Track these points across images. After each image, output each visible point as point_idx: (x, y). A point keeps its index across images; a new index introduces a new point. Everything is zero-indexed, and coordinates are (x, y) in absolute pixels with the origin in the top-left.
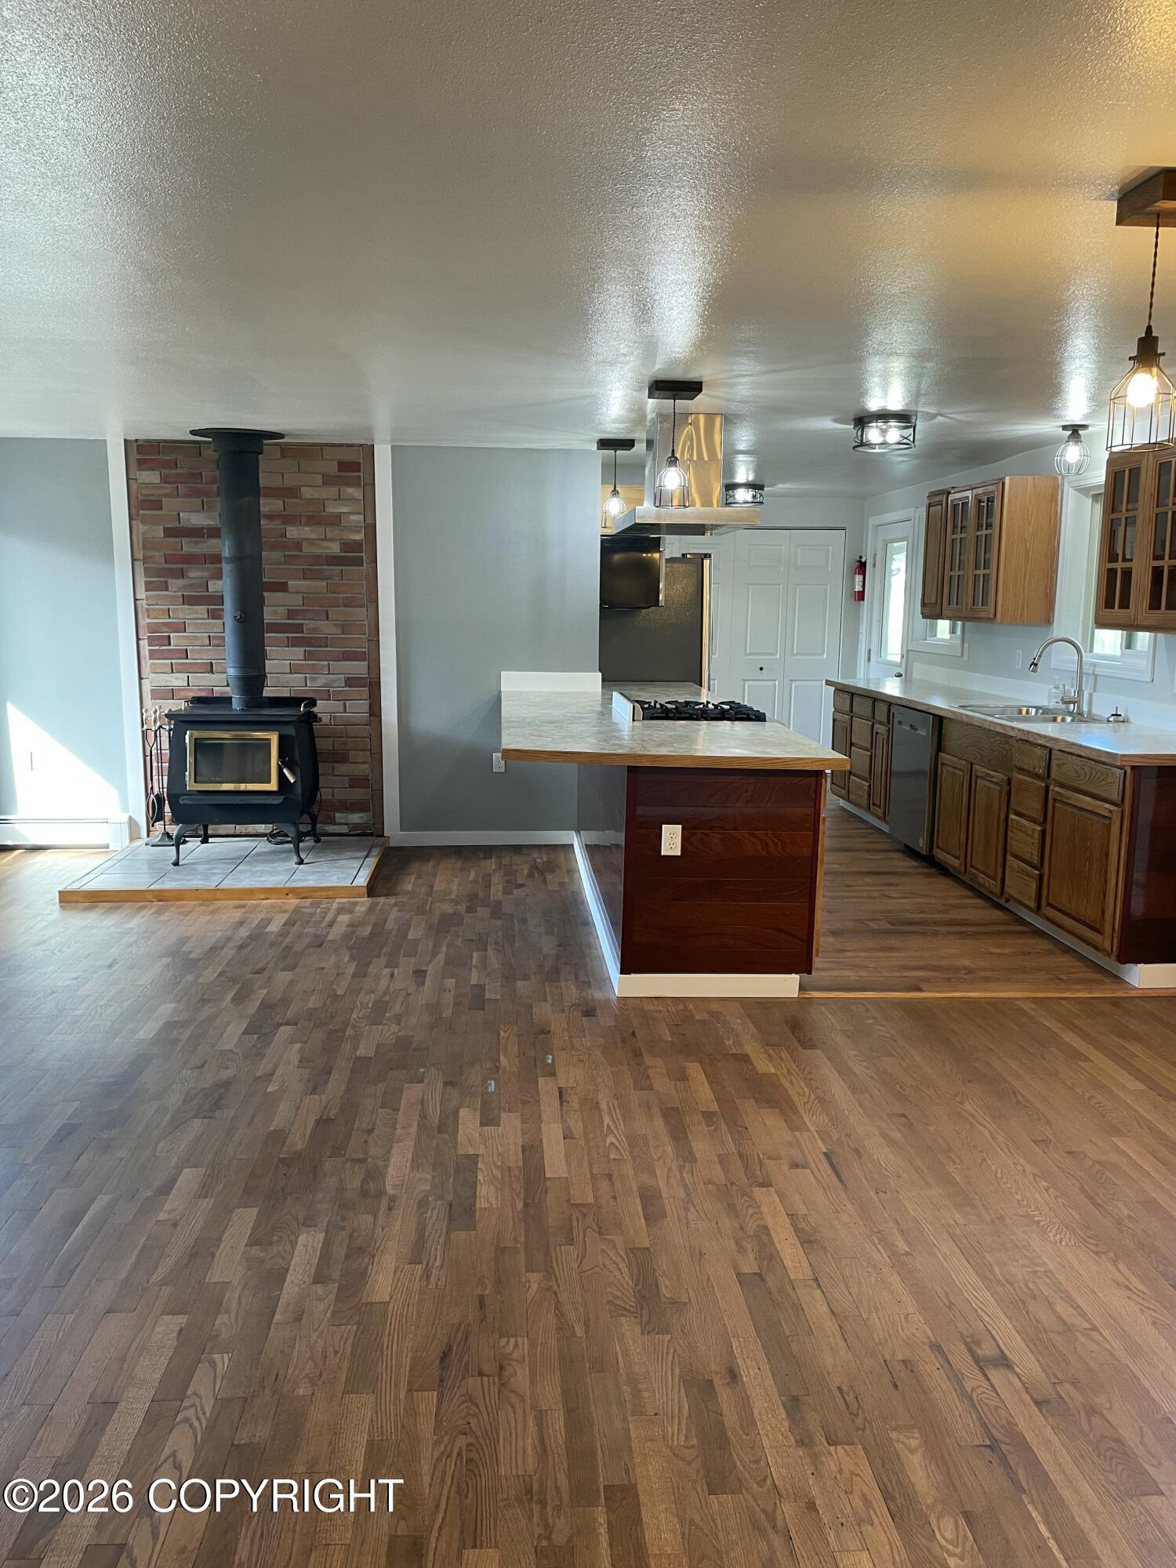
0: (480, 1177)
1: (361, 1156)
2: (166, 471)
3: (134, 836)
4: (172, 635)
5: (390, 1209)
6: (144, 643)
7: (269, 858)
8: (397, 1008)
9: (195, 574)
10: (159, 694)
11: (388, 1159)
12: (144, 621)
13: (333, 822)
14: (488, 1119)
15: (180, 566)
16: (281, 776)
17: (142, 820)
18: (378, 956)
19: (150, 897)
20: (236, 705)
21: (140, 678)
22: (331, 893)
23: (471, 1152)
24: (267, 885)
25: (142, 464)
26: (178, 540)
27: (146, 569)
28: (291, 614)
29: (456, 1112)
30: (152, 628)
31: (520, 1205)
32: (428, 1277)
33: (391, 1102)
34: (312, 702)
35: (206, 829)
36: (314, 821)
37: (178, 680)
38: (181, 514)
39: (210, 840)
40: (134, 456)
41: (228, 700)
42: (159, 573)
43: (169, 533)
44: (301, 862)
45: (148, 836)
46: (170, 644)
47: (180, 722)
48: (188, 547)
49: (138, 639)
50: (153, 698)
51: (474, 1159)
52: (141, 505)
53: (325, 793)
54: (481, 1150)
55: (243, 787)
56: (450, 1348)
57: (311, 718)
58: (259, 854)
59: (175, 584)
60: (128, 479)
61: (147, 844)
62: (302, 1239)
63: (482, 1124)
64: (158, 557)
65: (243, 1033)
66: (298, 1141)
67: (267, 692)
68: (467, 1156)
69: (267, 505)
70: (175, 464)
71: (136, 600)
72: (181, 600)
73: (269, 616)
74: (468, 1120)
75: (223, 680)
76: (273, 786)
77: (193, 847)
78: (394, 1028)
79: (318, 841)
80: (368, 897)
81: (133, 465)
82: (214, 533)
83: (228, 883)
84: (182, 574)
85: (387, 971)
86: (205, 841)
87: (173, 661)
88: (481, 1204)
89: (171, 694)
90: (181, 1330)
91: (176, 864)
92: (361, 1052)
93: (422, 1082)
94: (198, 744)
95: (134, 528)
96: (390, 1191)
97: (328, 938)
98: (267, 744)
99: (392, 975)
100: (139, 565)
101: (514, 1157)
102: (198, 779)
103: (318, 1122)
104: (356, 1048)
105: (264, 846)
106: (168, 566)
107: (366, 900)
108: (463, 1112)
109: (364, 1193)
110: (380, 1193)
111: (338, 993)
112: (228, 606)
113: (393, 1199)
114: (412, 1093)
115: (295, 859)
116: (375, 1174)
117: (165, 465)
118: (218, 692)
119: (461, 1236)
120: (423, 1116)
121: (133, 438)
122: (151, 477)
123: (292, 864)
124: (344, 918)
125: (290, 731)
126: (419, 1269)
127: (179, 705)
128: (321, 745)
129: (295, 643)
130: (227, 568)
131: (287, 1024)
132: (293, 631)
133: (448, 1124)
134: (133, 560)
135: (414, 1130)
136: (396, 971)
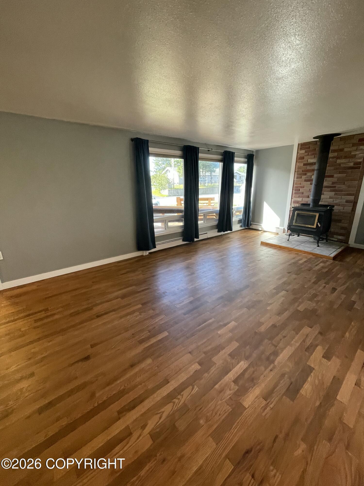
0: (309, 379)
1: (276, 344)
2: (306, 150)
3: (284, 232)
4: (300, 189)
5: (271, 370)
6: (294, 191)
7: (311, 243)
8: (319, 298)
9: (309, 174)
10: (295, 202)
11: (282, 351)
12: (295, 186)
13: (333, 237)
14: (327, 356)
15: (305, 173)
16: (317, 224)
17: (286, 229)
18: (324, 279)
19: (278, 247)
20: (311, 206)
21: (292, 198)
22: (322, 257)
23: (312, 366)
24: (306, 250)
25: (301, 149)
26: (306, 166)
27: (297, 174)
28: (333, 183)
29: (317, 346)
30: (297, 187)
31: (318, 404)
32: (264, 410)
33: (297, 330)
34: (333, 206)
35: (299, 234)
36: (327, 236)
37: (300, 199)
38: (308, 160)
39: (300, 236)
40: (300, 147)
41: (309, 205)
42: (300, 174)
43: (305, 165)
44: (318, 246)
45: (287, 233)
46: (299, 191)
47: (295, 209)
48: (309, 168)
49: (293, 190)
50: (293, 203)
51: (311, 369)
52: (300, 158)
53: (332, 230)
54: (316, 368)
55: (307, 226)
56: (251, 451)
57: (331, 210)
58: (309, 242)
59: (304, 177)
60: (297, 153)
61: (285, 234)
62: (242, 363)
63: (323, 357)
64: (301, 170)
65: (273, 289)
66: (263, 329)
67: (320, 203)
68: (310, 367)
69: (331, 155)
70: (309, 148)
71: (294, 181)
72: (304, 181)
73: (325, 184)
74: (319, 351)
75: (310, 200)
76: (315, 226)
77: (295, 237)
78: (314, 305)
79: (327, 241)
80: (333, 260)
81: (299, 149)
82: (314, 164)
83: (296, 248)
84: (306, 174)
85: (324, 285)
86: (298, 236)
87: (300, 195)
88: (302, 392)
89: (298, 202)
90: (196, 371)
91: (288, 240)
92: (299, 308)
93: (311, 328)
94: (298, 215)
95: (297, 164)
96: (276, 363)
97: (313, 269)
98: (315, 216)
99: (325, 287)
100: (296, 173)
101: (328, 379)
102: (296, 222)
103: (273, 325)
104: (298, 306)
105: (312, 240)
106: (303, 173)
107: (332, 261)
108: (319, 348)
109: (268, 359)
110: (273, 362)
111: (305, 287)
112: (314, 182)
113: (274, 367)
114: (306, 330)
115: (317, 245)
116: (276, 354)
117: (307, 148)
118: (309, 202)
119: (286, 400)
120: (304, 341)
121: (300, 143)
122: (303, 151)
123: (316, 246)
124: (322, 265)
125: (323, 213)
126: (264, 402)
127: (297, 205)
128: (333, 217)
129: (331, 191)
130: (315, 172)
131: (286, 291)
132: (332, 188)
133: (310, 349)
134: (295, 172)
135: (298, 344)
136: (327, 286)
